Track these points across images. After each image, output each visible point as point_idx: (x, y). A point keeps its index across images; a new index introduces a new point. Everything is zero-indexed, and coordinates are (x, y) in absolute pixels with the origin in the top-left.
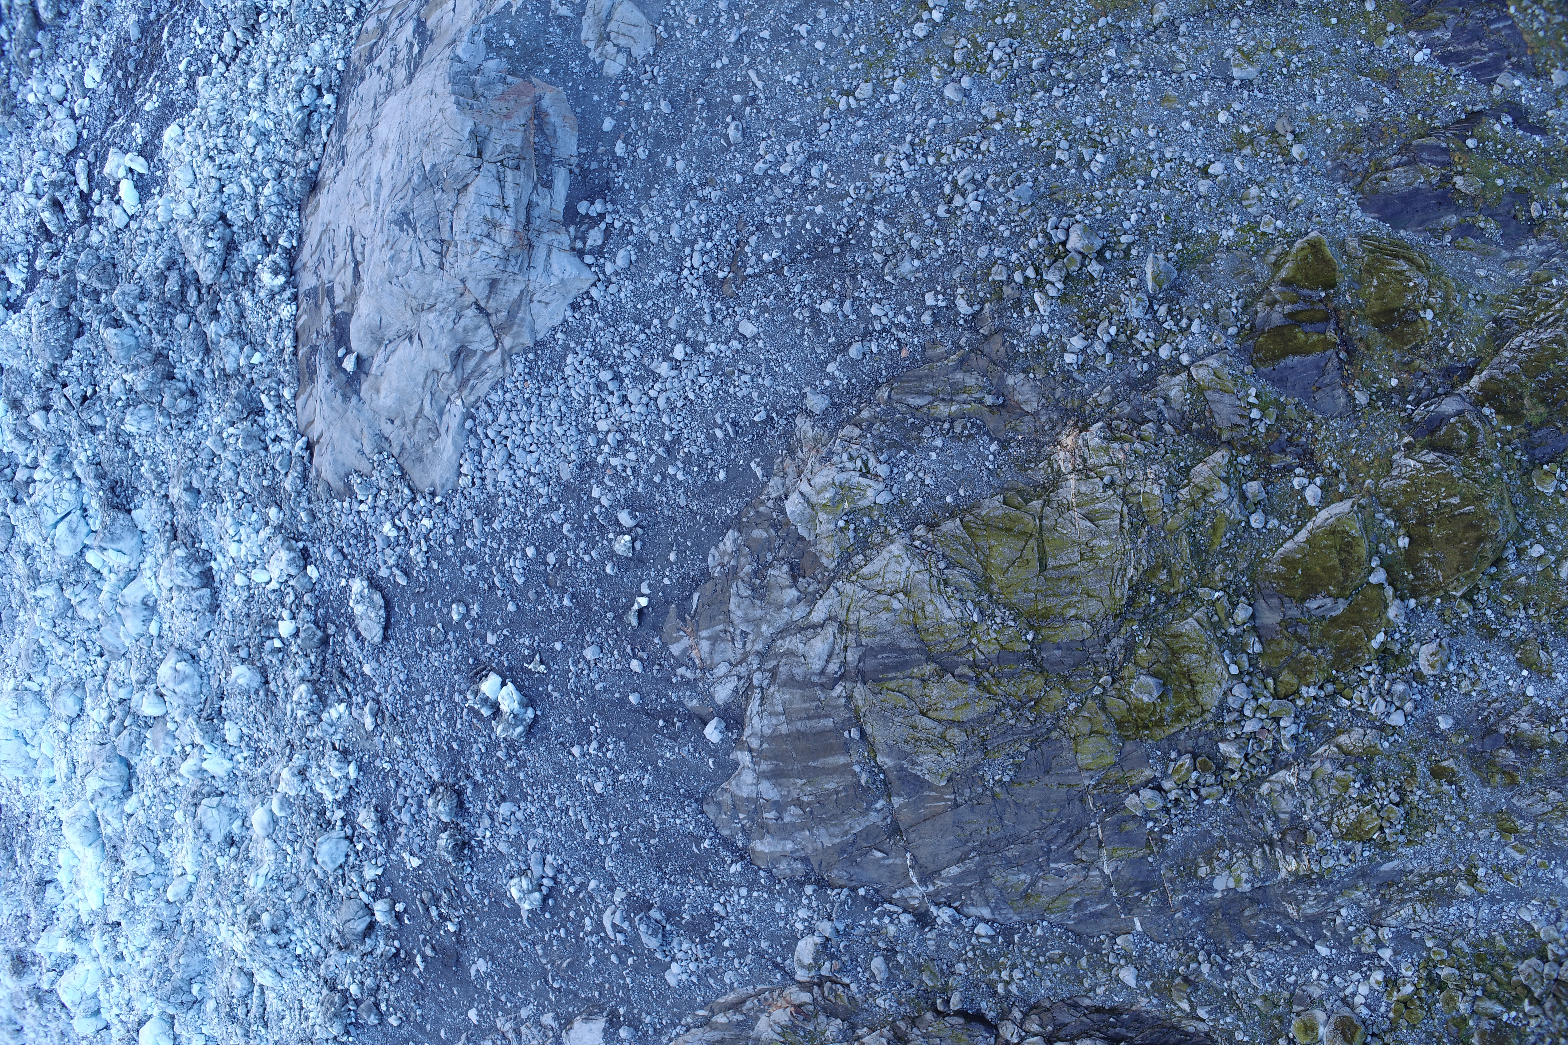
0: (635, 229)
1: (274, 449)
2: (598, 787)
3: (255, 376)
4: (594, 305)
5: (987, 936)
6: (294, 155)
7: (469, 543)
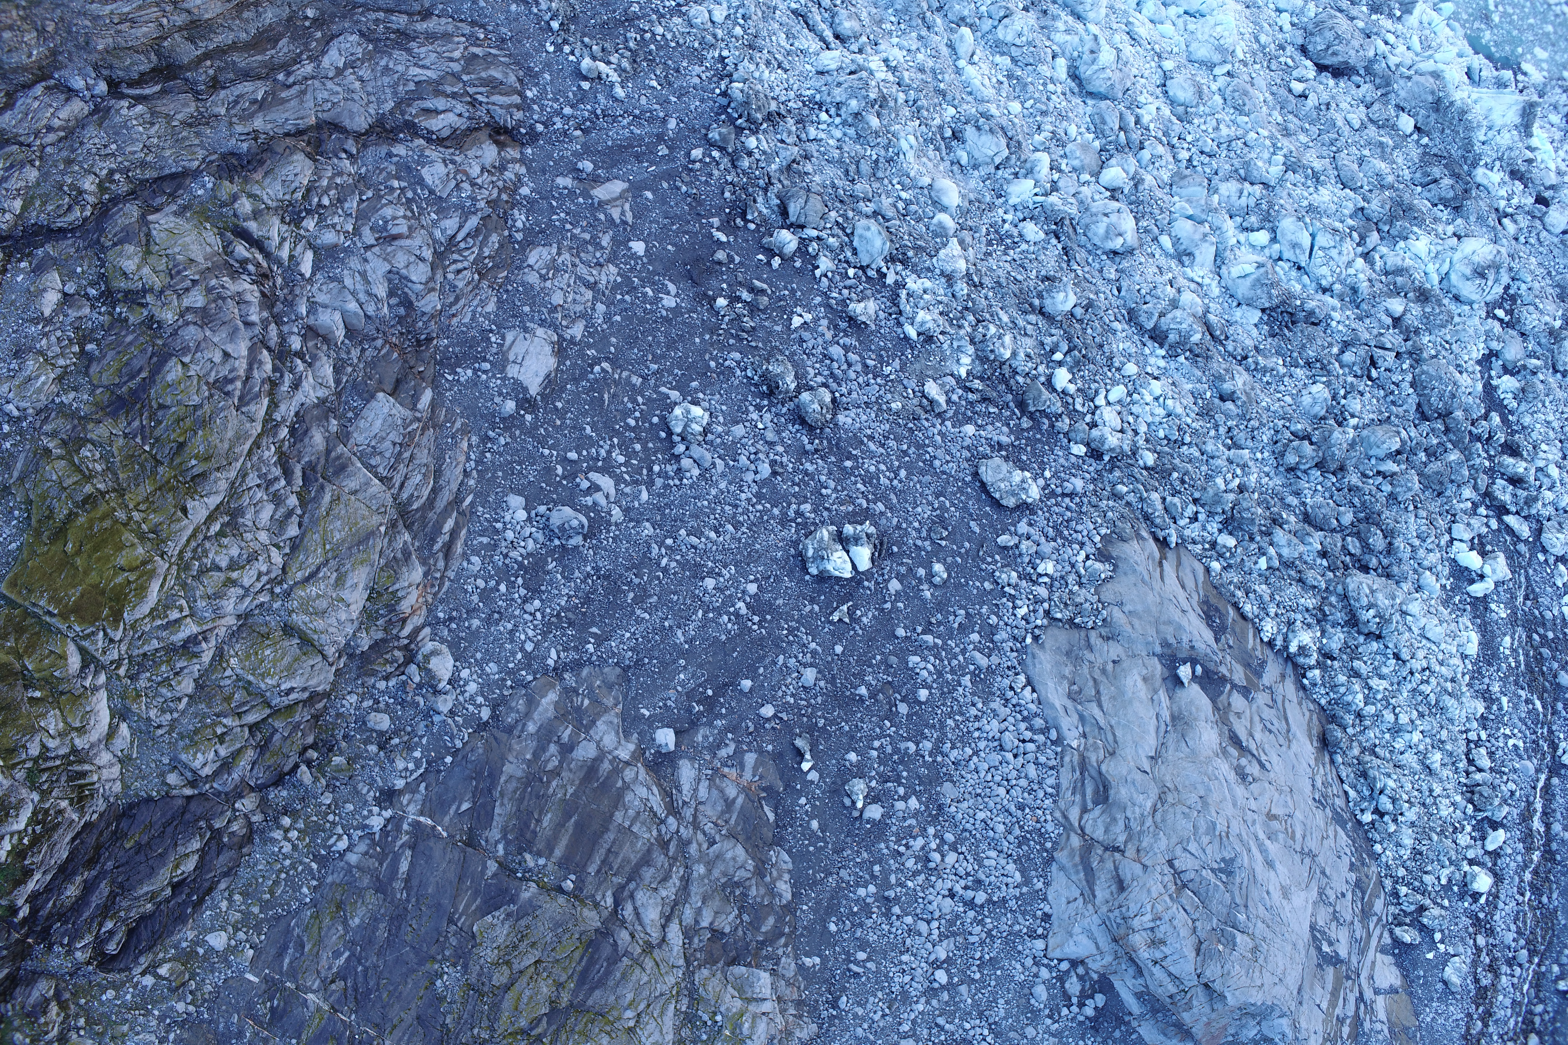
0: (1049, 1021)
1: (1191, 509)
2: (710, 583)
3: (1253, 546)
4: (1032, 935)
5: (334, 844)
6: (1360, 744)
7: (975, 637)
